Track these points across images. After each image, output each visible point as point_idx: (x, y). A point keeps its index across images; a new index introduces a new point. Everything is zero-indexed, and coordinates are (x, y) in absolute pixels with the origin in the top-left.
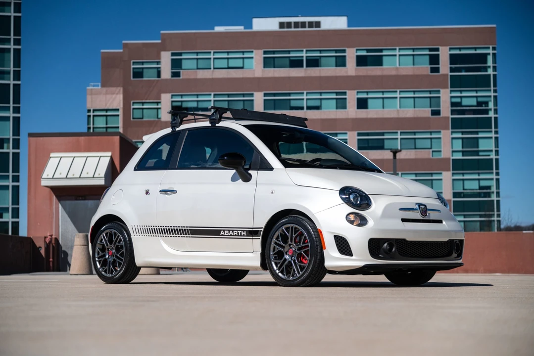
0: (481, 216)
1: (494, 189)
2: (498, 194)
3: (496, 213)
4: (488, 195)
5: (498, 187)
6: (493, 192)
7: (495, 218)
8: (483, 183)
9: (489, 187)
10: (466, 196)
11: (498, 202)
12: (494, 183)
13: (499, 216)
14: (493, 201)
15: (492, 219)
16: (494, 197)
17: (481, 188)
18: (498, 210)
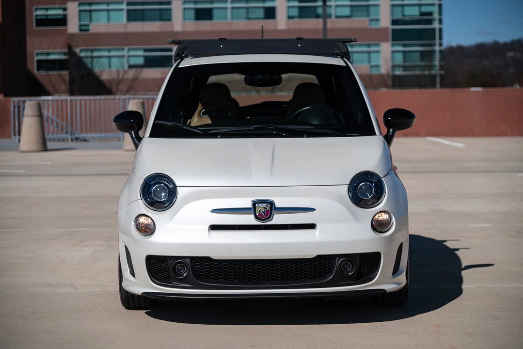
0: (421, 45)
1: (436, 16)
2: (440, 21)
3: (437, 41)
4: (430, 22)
5: (440, 13)
6: (435, 19)
7: (437, 48)
8: (425, 9)
9: (430, 14)
10: (405, 23)
11: (440, 30)
12: (435, 9)
13: (441, 45)
14: (434, 29)
15: (435, 48)
16: (436, 25)
17: (422, 14)
18: (441, 38)
